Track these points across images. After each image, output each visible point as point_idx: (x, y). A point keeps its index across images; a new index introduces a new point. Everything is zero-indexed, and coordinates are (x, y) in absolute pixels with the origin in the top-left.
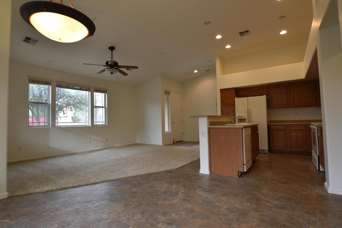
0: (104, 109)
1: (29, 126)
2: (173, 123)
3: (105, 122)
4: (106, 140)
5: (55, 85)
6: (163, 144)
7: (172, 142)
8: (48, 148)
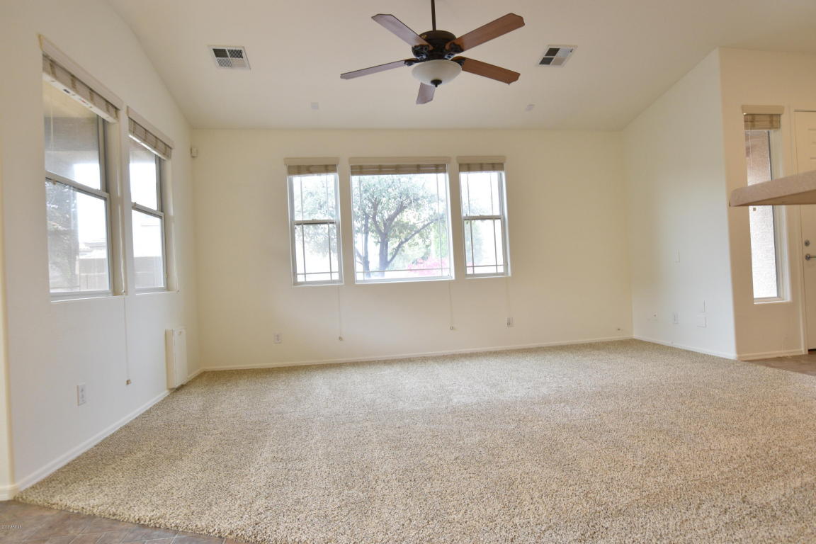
0: (498, 222)
1: (296, 283)
2: (808, 258)
3: (502, 263)
4: (509, 324)
5: (349, 169)
6: (739, 358)
7: (803, 349)
8: (340, 338)
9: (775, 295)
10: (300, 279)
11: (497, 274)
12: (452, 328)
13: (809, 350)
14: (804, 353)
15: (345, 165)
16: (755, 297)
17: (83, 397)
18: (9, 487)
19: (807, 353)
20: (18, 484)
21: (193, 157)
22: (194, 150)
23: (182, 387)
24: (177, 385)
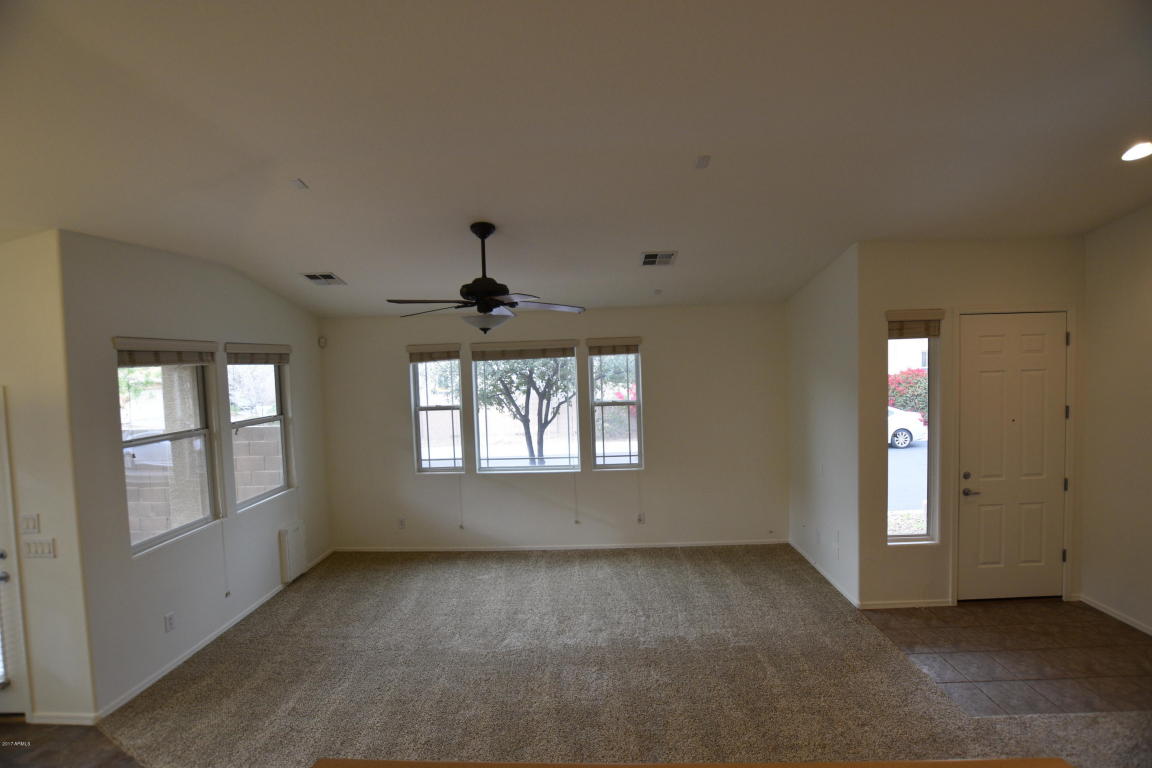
0: (633, 409)
1: (421, 469)
2: (966, 493)
3: (637, 453)
4: (640, 520)
5: (470, 355)
6: (862, 605)
7: (950, 600)
8: (461, 527)
9: (924, 532)
10: (425, 465)
11: (631, 465)
12: (577, 522)
13: (958, 601)
14: (950, 604)
15: (466, 351)
16: (889, 533)
17: (171, 624)
18: (92, 715)
19: (956, 604)
20: (101, 712)
21: (322, 347)
22: (323, 340)
23: (302, 576)
24: (290, 580)
